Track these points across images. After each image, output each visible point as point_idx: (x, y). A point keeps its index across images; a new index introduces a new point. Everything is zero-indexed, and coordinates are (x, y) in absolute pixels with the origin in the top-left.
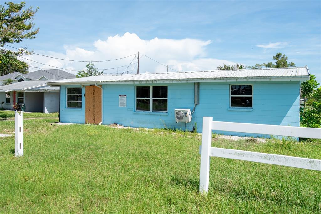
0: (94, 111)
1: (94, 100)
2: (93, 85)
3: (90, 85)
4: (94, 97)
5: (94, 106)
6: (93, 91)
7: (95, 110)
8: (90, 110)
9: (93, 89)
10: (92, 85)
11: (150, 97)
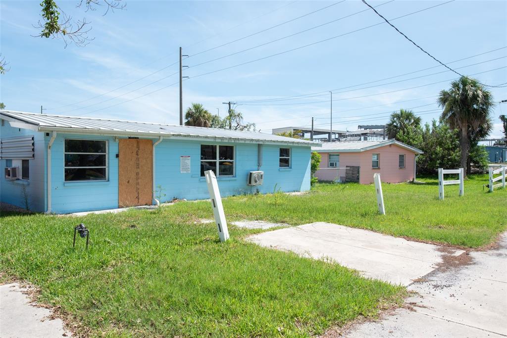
0: (138, 184)
1: (138, 165)
2: (136, 138)
3: (130, 138)
4: (138, 159)
5: (137, 174)
6: (137, 149)
7: (139, 181)
8: (128, 182)
9: (135, 145)
10: (133, 138)
11: (216, 159)
